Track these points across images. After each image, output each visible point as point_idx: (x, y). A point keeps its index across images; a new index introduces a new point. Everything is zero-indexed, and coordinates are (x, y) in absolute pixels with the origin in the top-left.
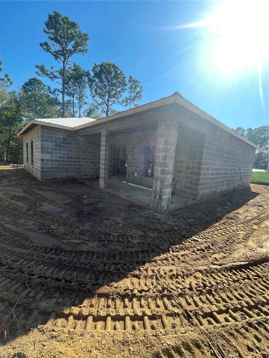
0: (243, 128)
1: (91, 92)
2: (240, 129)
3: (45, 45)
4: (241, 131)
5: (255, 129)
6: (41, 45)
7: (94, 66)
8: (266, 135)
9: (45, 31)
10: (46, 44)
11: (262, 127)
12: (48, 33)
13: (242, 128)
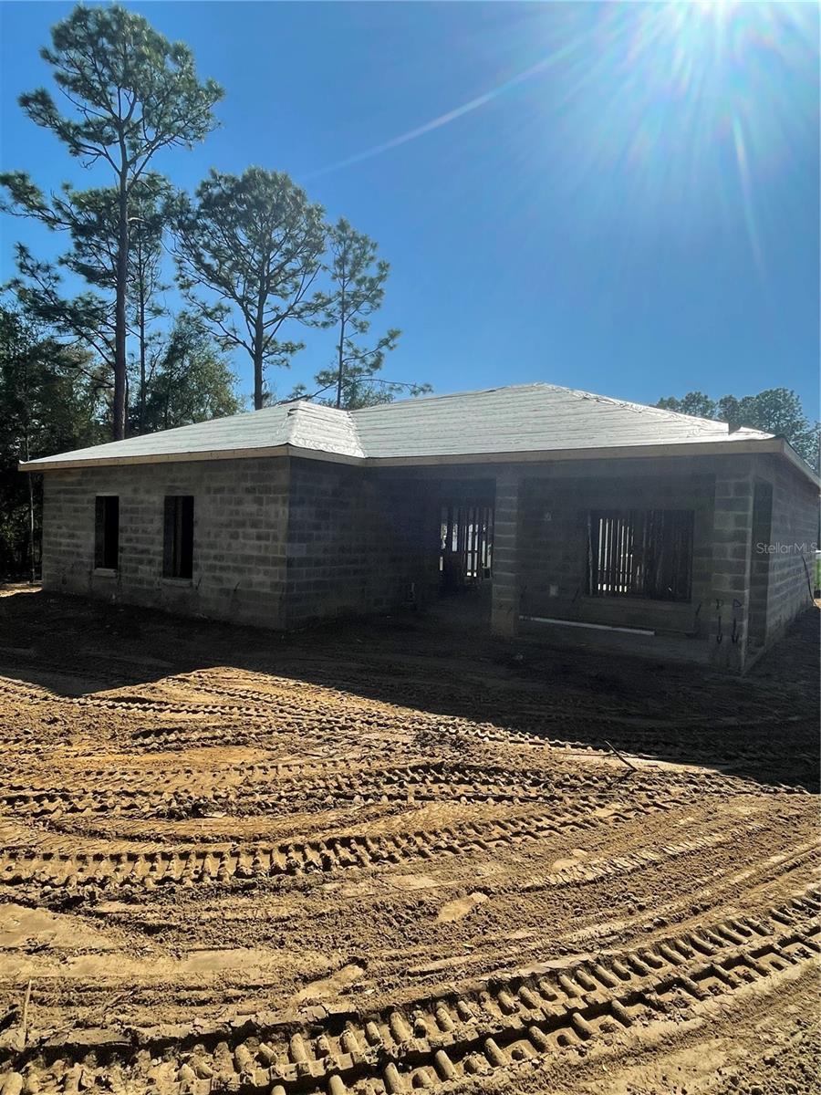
0: (706, 397)
1: (181, 268)
2: (699, 402)
3: (39, 104)
4: (701, 406)
5: (744, 400)
6: (25, 101)
7: (209, 178)
8: (782, 422)
9: (46, 55)
10: (43, 99)
11: (766, 394)
12: (56, 61)
13: (703, 395)
